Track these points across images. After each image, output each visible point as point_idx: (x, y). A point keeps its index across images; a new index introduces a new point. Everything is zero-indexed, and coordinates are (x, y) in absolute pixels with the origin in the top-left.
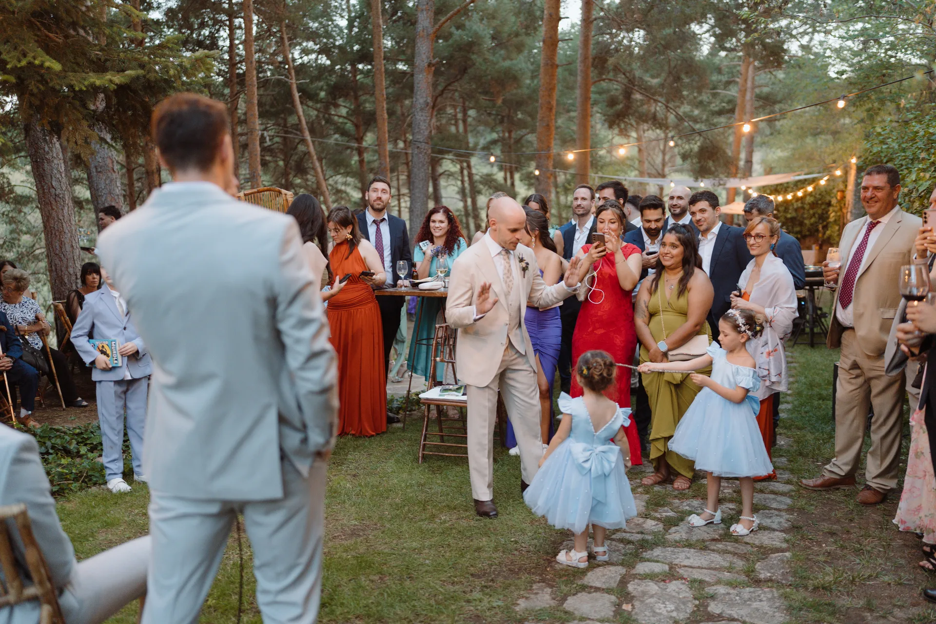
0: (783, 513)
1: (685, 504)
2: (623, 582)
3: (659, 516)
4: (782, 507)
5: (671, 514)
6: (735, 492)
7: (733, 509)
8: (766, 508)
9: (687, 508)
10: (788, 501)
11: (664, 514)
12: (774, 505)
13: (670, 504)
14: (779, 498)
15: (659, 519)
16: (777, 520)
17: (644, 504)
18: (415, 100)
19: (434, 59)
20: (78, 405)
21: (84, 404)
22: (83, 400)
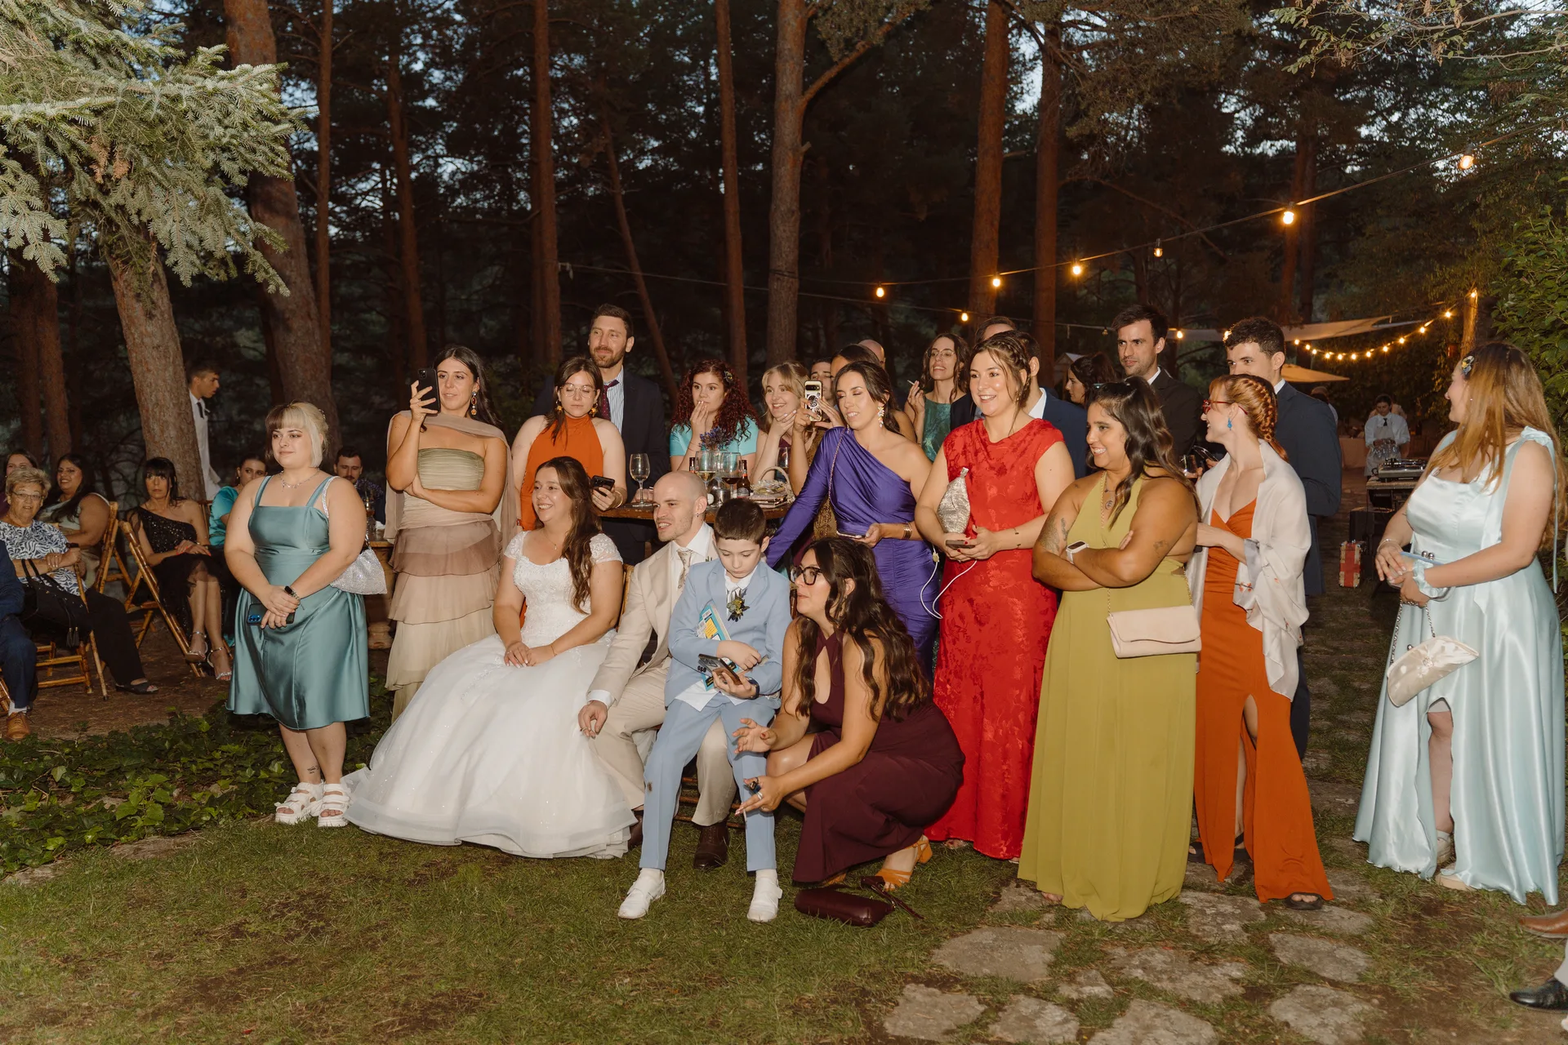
0: (1348, 997)
1: (1136, 962)
3: (1075, 996)
4: (1347, 976)
5: (1101, 990)
6: (1246, 928)
7: (1236, 981)
8: (1311, 977)
9: (1138, 973)
10: (1360, 960)
11: (1087, 989)
12: (1329, 973)
13: (1105, 957)
14: (1344, 952)
15: (1072, 1005)
16: (1334, 1017)
17: (1049, 957)
18: (773, 207)
19: (803, 143)
20: (137, 691)
21: (151, 689)
22: (150, 683)
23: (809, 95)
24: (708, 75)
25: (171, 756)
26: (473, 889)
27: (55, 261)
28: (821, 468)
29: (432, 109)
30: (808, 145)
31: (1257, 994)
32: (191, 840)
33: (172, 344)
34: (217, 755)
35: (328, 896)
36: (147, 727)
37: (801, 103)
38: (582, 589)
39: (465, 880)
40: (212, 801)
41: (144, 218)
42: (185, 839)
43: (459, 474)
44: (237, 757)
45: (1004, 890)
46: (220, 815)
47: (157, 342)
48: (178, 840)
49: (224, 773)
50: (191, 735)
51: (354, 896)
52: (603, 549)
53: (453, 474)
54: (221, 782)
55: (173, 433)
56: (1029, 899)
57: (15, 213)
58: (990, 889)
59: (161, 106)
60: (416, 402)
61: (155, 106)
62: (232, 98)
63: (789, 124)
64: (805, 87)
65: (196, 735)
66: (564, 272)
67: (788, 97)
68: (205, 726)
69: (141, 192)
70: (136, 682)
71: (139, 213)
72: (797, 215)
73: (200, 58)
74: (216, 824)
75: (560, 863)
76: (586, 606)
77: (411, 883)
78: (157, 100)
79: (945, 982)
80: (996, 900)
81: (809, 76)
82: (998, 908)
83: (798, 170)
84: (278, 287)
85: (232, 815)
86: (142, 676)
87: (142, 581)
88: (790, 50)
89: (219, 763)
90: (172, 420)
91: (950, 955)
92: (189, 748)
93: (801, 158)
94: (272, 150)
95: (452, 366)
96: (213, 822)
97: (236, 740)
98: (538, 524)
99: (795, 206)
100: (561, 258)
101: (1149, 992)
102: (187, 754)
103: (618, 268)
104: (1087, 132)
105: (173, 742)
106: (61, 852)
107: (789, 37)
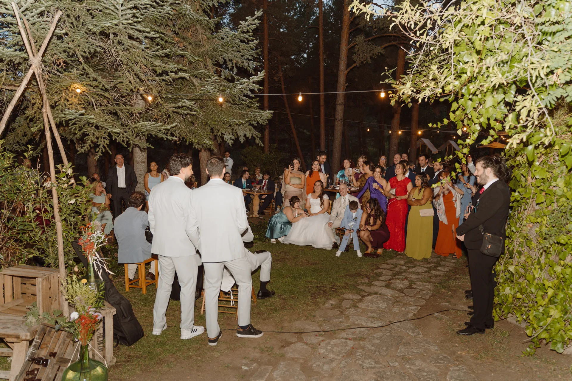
2: (390, 280)
6: (437, 261)
17: (404, 262)
18: (337, 101)
23: (348, 70)
28: (367, 184)
30: (347, 84)
31: (436, 267)
37: (346, 72)
38: (322, 203)
43: (297, 182)
52: (326, 197)
53: (296, 181)
60: (290, 168)
63: (342, 78)
67: (342, 71)
72: (343, 105)
75: (321, 249)
76: (323, 207)
79: (388, 264)
81: (348, 65)
83: (344, 91)
88: (343, 58)
91: (388, 262)
93: (345, 88)
95: (296, 161)
98: (314, 192)
99: (343, 101)
101: (419, 266)
107: (343, 54)
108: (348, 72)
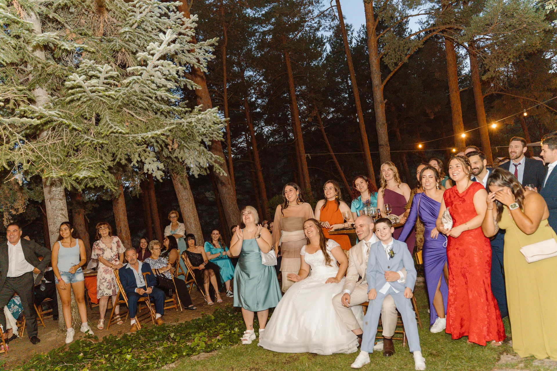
18: (377, 123)
19: (384, 100)
20: (191, 309)
21: (194, 308)
22: (194, 306)
23: (384, 84)
24: (348, 83)
25: (204, 328)
26: (305, 364)
27: (161, 176)
28: (414, 208)
29: (259, 112)
30: (386, 100)
32: (214, 353)
33: (190, 197)
34: (218, 327)
35: (259, 369)
36: (196, 319)
37: (382, 87)
38: (328, 258)
39: (303, 362)
40: (219, 341)
41: (183, 159)
42: (212, 353)
44: (224, 327)
45: (502, 356)
46: (222, 345)
47: (186, 197)
48: (210, 353)
49: (221, 332)
50: (209, 321)
51: (267, 368)
54: (220, 335)
55: (193, 225)
56: (512, 359)
57: (150, 163)
58: (496, 356)
59: (187, 126)
61: (185, 126)
62: (206, 119)
63: (378, 94)
64: (382, 81)
65: (211, 321)
66: (308, 157)
67: (377, 86)
68: (213, 318)
69: (182, 152)
70: (190, 306)
71: (182, 158)
72: (386, 125)
73: (195, 109)
74: (221, 348)
77: (285, 363)
78: (185, 124)
80: (499, 359)
81: (383, 78)
82: (500, 362)
83: (384, 109)
84: (223, 174)
85: (225, 345)
86: (191, 304)
87: (189, 273)
88: (375, 70)
89: (219, 329)
90: (192, 221)
92: (209, 325)
93: (384, 105)
94: (218, 133)
96: (220, 347)
97: (223, 322)
99: (385, 122)
100: (306, 153)
102: (209, 327)
103: (325, 153)
104: (490, 77)
105: (204, 324)
106: (177, 359)
107: (374, 66)
108: (385, 86)
